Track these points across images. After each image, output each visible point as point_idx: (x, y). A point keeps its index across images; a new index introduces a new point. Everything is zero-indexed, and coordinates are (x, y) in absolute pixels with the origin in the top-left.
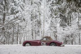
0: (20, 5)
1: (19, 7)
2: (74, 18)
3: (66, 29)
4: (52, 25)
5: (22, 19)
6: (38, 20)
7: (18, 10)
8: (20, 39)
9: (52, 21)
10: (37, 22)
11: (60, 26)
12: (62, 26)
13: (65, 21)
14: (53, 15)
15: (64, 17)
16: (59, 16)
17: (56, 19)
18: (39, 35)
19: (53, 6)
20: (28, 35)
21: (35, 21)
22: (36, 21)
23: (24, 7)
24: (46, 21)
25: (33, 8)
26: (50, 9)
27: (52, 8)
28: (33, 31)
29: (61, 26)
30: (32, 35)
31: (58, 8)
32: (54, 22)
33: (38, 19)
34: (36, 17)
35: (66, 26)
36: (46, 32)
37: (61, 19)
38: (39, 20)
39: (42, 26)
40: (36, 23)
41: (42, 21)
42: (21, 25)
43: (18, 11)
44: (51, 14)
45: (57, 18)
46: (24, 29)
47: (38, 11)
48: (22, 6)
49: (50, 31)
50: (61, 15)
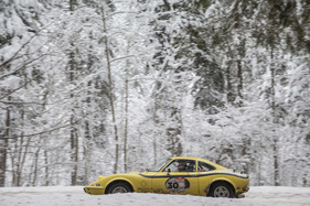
0: (19, 7)
1: (15, 16)
2: (254, 71)
3: (221, 117)
4: (163, 102)
5: (29, 70)
6: (99, 77)
7: (11, 32)
8: (16, 160)
9: (159, 84)
10: (97, 87)
11: (196, 104)
12: (203, 104)
13: (218, 84)
14: (167, 58)
15: (214, 65)
16: (191, 62)
17: (181, 73)
18: (102, 145)
19: (166, 17)
20: (52, 143)
21: (85, 80)
22: (89, 83)
23: (36, 18)
24: (136, 84)
25: (78, 26)
26: (155, 29)
27: (164, 29)
28: (76, 126)
29: (198, 106)
30: (74, 142)
31: (190, 26)
32: (170, 90)
33: (102, 72)
34: (90, 64)
35: (221, 105)
36: (132, 131)
37: (198, 74)
38: (104, 77)
39: (118, 104)
40: (93, 90)
41: (119, 83)
42: (22, 97)
43: (10, 37)
44: (159, 54)
45: (182, 70)
46: (34, 117)
47: (103, 40)
48: (27, 12)
49: (151, 125)
50: (199, 60)
